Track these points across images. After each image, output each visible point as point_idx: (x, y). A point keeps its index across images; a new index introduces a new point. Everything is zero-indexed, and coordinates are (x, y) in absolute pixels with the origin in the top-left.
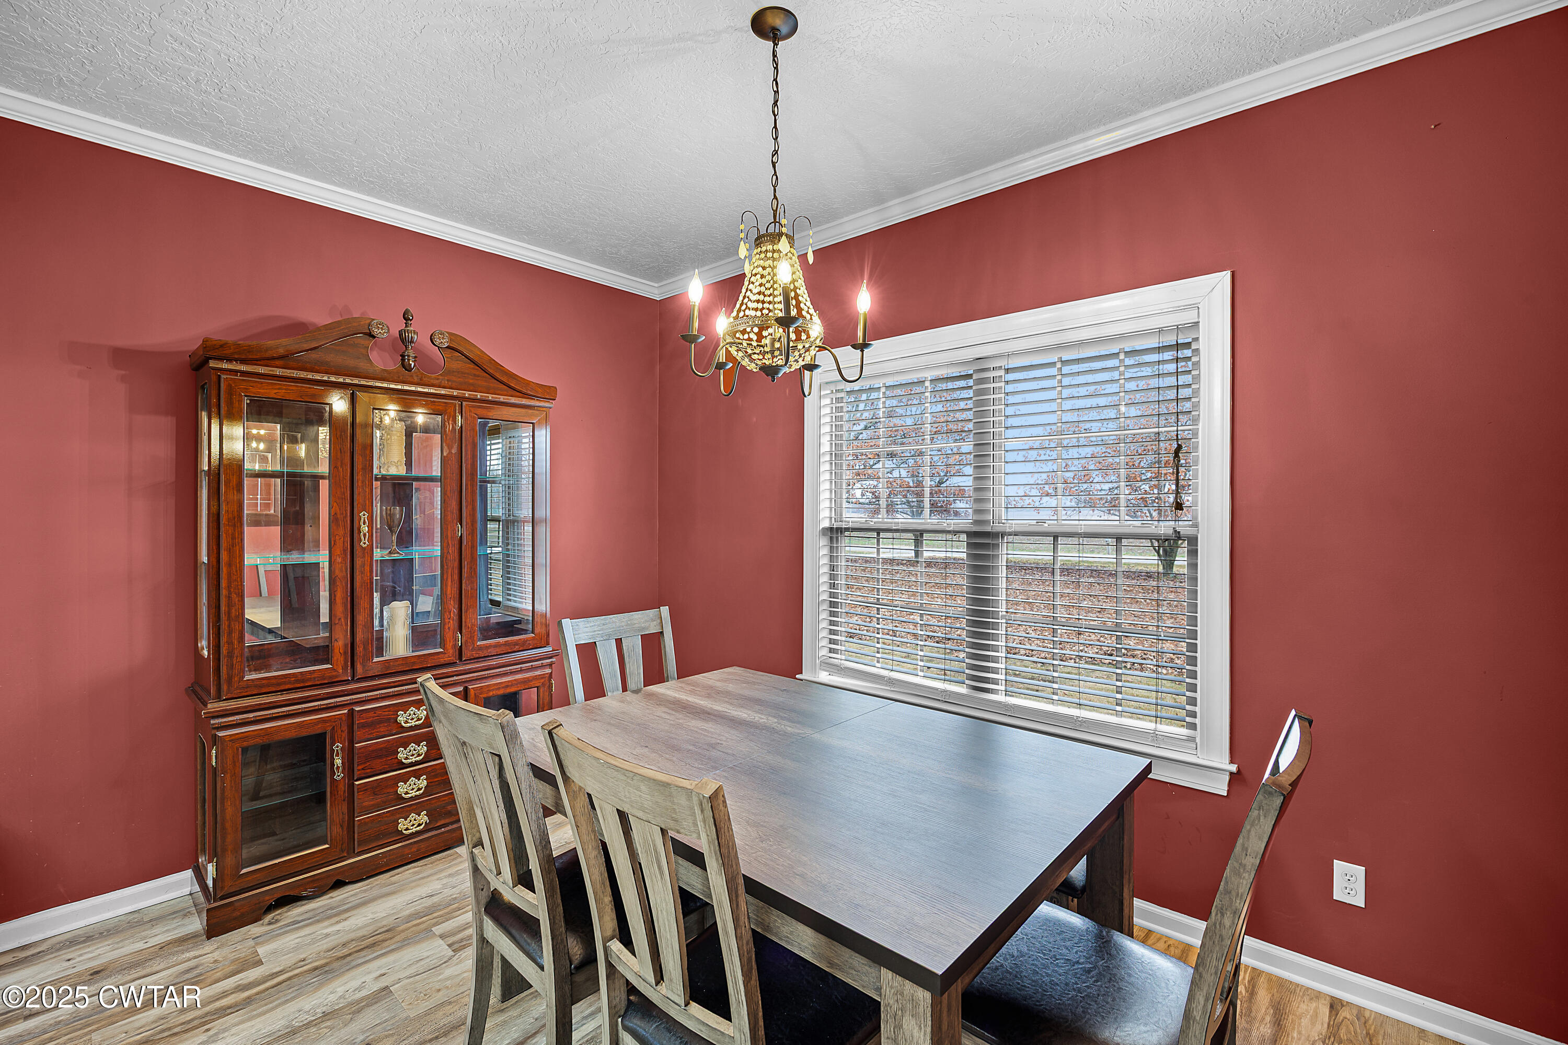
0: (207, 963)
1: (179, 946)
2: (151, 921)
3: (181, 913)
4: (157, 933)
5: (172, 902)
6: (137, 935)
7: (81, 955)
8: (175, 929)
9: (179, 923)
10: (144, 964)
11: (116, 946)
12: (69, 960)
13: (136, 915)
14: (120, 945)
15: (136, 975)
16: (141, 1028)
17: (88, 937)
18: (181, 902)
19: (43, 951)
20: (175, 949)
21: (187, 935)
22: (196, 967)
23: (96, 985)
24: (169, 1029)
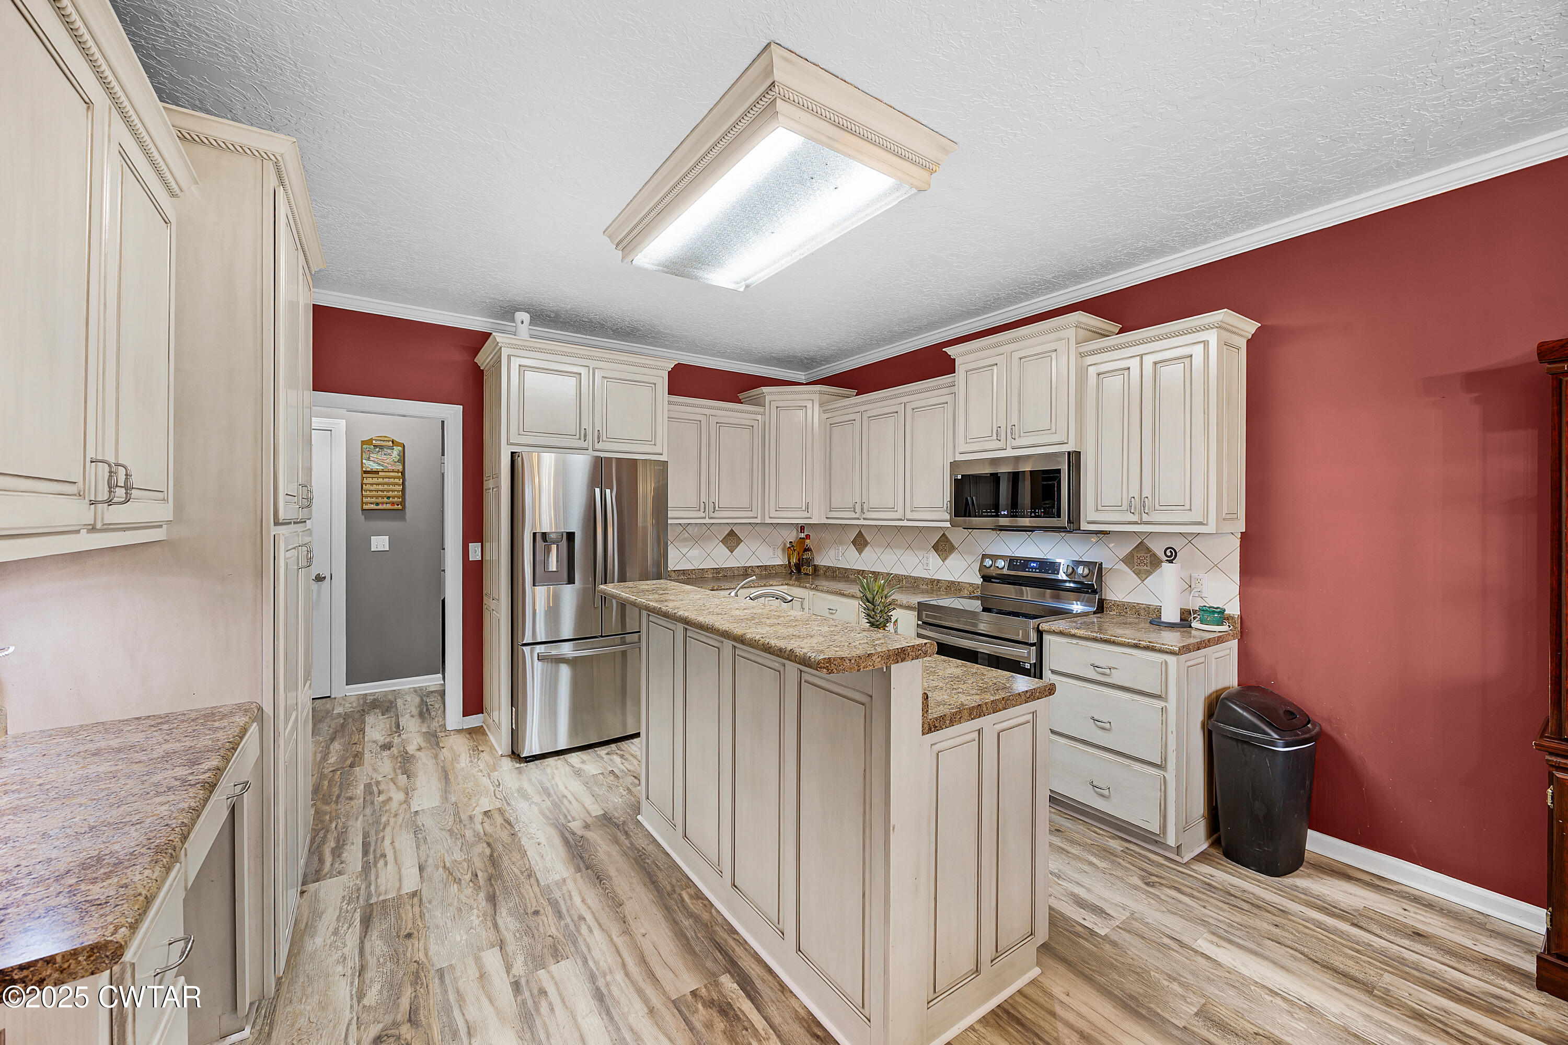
0: (1522, 1007)
1: (1503, 971)
2: (1492, 931)
3: (1527, 947)
4: (1490, 945)
5: (1525, 931)
6: (1471, 933)
7: (1416, 913)
8: (1511, 954)
9: (1518, 953)
10: (1461, 959)
11: (1448, 928)
12: (1405, 910)
13: (1481, 917)
14: (1452, 929)
15: (1448, 962)
16: (1423, 1002)
17: (1430, 904)
18: (1535, 937)
19: (1392, 890)
20: (1498, 971)
21: (1520, 969)
22: (1508, 1001)
23: (1412, 943)
24: (1446, 1025)
